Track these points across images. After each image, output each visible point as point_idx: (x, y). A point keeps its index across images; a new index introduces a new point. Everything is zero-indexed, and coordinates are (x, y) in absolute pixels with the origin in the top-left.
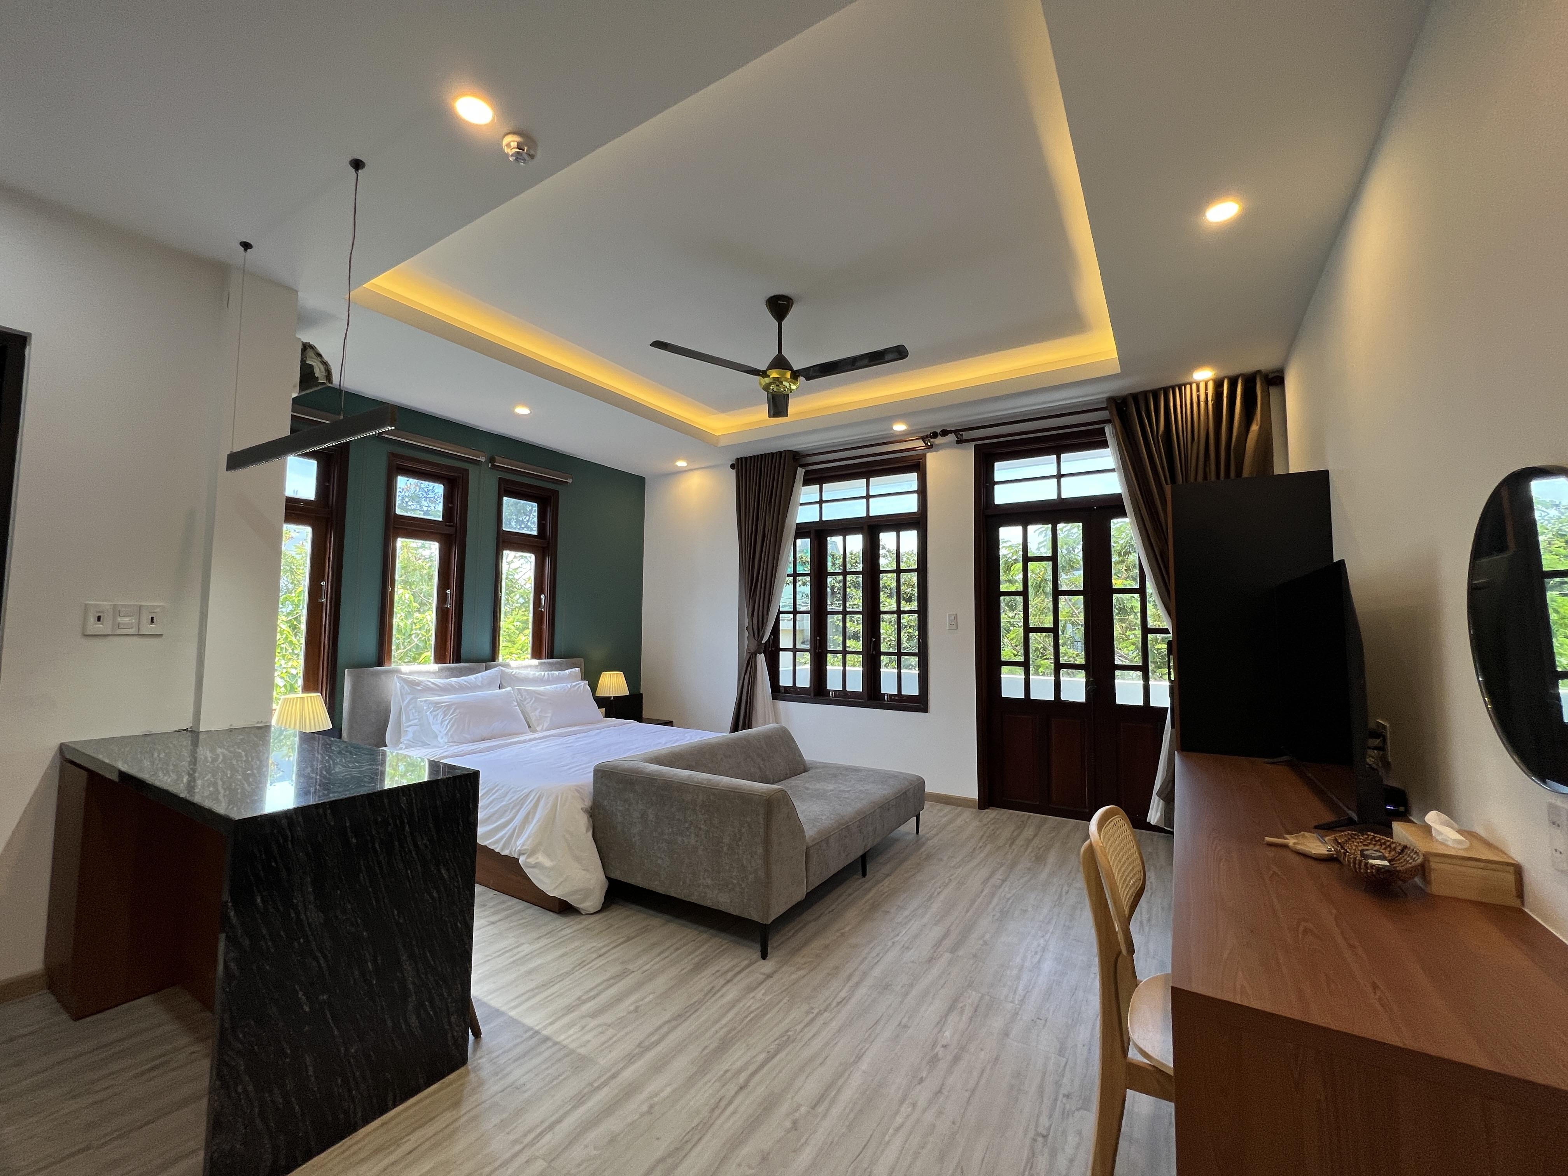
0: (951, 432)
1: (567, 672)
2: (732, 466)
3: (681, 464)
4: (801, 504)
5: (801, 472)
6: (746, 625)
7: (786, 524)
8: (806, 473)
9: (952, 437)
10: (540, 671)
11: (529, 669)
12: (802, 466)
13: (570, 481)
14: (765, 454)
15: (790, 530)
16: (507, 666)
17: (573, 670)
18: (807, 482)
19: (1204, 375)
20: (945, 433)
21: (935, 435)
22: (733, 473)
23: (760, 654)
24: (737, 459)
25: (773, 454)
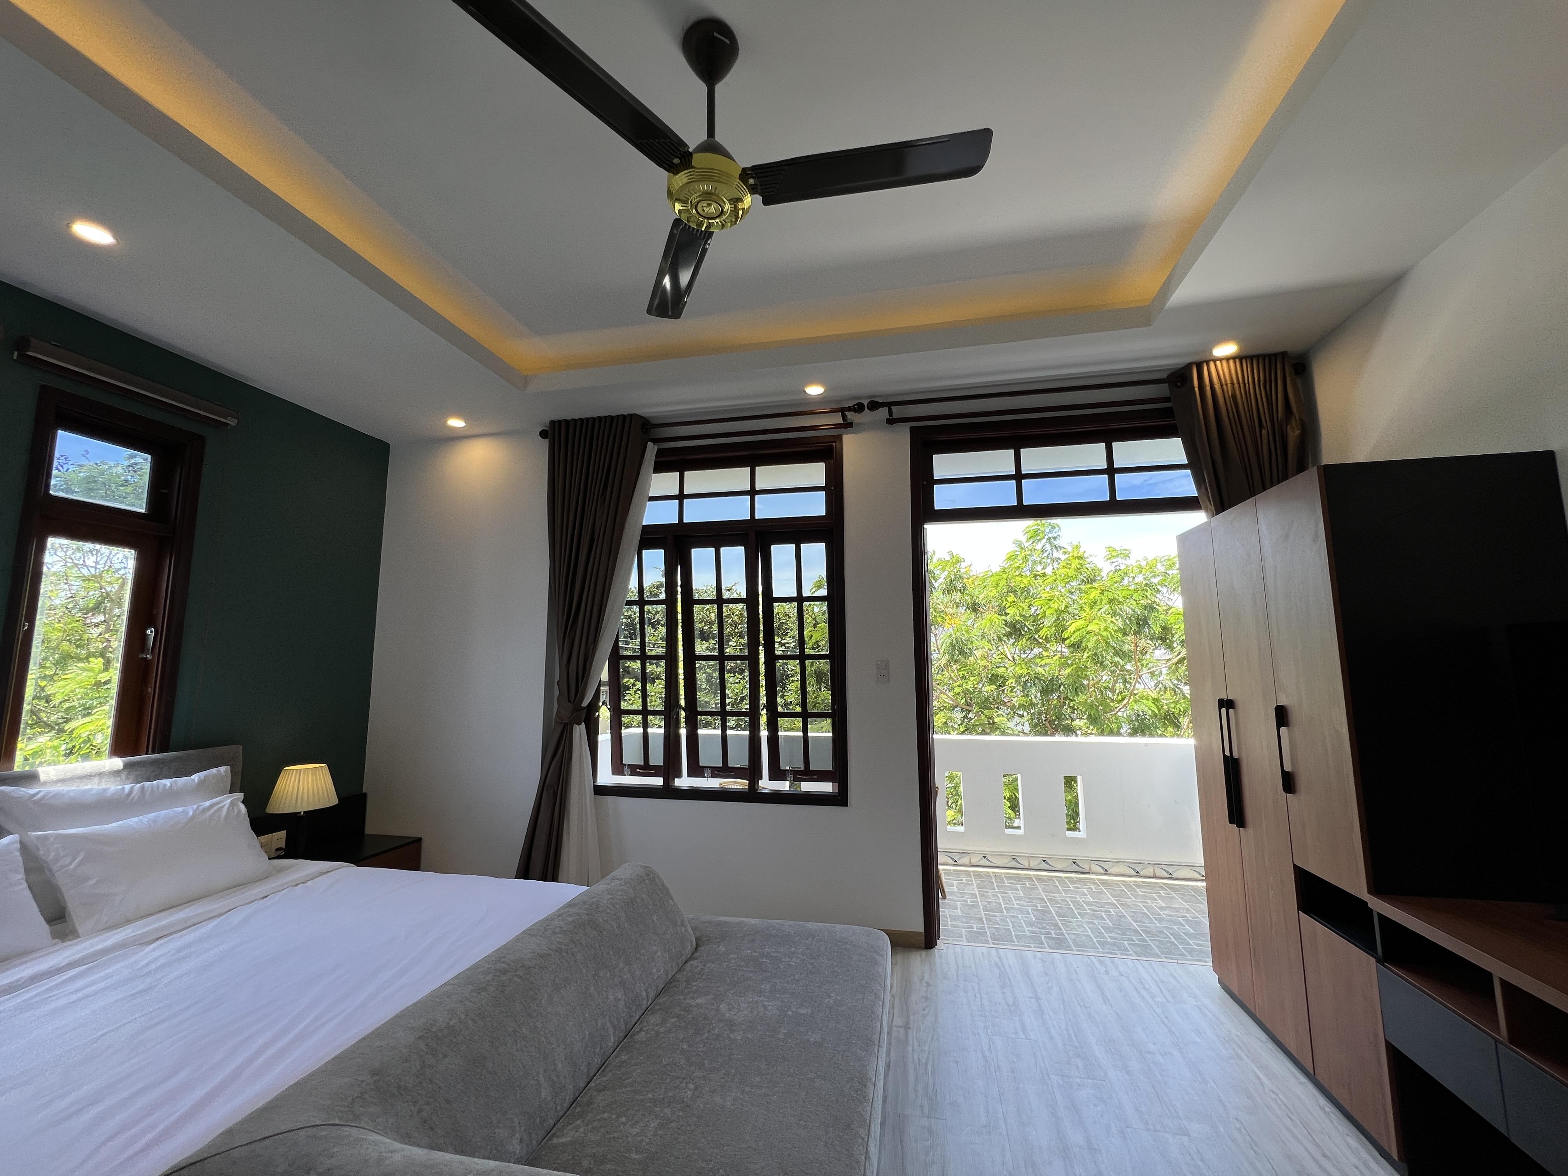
0: (882, 405)
1: (196, 777)
2: (544, 434)
3: (456, 423)
4: (652, 499)
5: (651, 450)
6: (557, 678)
7: (627, 525)
8: (660, 453)
9: (882, 413)
10: (124, 783)
11: (96, 780)
12: (655, 441)
13: (232, 422)
14: (600, 418)
15: (632, 536)
16: (30, 778)
17: (214, 771)
18: (661, 467)
19: (1227, 349)
20: (874, 406)
21: (859, 408)
22: (545, 443)
23: (579, 724)
24: (553, 423)
25: (612, 418)
